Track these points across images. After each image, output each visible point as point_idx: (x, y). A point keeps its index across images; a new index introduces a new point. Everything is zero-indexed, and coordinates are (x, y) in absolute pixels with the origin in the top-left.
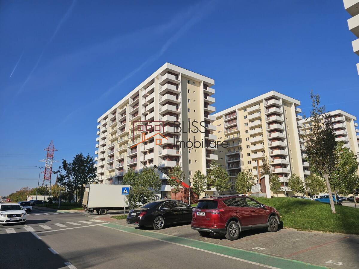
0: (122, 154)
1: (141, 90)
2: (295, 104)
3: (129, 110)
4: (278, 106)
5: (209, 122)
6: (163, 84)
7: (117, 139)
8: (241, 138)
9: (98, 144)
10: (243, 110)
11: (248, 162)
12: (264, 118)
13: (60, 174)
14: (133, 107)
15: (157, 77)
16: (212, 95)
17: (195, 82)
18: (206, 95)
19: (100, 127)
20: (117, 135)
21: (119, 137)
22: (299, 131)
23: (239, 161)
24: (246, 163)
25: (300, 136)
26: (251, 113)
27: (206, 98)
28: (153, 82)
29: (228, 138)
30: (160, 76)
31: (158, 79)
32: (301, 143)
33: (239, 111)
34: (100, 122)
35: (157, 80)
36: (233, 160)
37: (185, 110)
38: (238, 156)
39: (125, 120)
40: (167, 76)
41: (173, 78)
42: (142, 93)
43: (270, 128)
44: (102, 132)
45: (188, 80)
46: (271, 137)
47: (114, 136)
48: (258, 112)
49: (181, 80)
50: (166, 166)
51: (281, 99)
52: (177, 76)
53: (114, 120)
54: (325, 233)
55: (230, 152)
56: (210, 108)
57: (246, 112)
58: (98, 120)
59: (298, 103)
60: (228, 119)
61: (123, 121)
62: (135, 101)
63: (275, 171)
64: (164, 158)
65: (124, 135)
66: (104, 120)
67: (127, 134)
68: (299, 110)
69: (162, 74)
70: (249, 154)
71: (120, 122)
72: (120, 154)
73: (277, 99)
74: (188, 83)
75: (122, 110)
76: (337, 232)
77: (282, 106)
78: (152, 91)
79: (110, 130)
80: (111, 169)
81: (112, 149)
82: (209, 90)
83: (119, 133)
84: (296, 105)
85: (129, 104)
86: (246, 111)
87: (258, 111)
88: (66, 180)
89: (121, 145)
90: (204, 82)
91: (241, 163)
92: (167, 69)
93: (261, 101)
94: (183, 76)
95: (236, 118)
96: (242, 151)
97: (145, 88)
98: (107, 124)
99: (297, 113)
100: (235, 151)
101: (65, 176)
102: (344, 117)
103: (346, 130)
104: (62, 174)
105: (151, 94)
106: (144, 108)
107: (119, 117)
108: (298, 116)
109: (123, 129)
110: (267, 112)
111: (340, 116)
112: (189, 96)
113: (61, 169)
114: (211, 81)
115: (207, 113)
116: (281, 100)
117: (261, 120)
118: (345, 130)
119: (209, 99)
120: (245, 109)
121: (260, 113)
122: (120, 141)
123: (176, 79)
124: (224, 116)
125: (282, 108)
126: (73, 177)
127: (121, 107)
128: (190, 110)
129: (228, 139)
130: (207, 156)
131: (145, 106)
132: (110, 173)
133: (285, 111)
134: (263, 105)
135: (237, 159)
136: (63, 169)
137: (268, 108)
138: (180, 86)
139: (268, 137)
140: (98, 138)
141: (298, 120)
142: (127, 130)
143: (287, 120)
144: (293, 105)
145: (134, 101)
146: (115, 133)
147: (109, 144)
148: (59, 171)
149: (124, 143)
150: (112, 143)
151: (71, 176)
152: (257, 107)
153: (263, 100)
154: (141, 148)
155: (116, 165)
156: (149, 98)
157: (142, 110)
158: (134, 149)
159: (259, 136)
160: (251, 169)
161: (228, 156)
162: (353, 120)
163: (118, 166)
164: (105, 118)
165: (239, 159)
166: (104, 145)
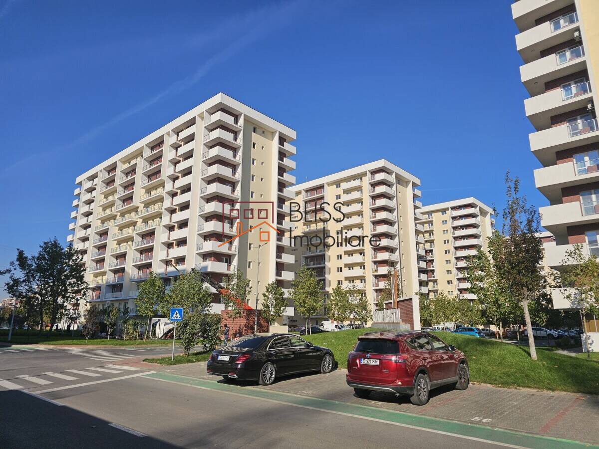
0: (122, 245)
1: (169, 135)
2: (413, 183)
3: (142, 167)
4: (389, 185)
5: (285, 200)
6: (211, 128)
7: (114, 217)
8: (329, 229)
9: (73, 223)
10: (335, 186)
11: (337, 269)
12: (367, 200)
13: (11, 277)
14: (151, 162)
15: (201, 116)
16: (291, 156)
17: (265, 132)
18: (282, 155)
19: (80, 193)
20: (114, 210)
21: (119, 214)
22: (416, 224)
23: (324, 267)
24: (334, 270)
25: (418, 232)
26: (347, 191)
27: (282, 160)
28: (192, 122)
29: (308, 228)
30: (206, 115)
31: (202, 118)
32: (418, 243)
33: (329, 186)
34: (80, 183)
35: (201, 120)
36: (314, 264)
37: (248, 177)
38: (322, 258)
39: (133, 184)
40: (218, 116)
41: (229, 120)
42: (171, 140)
43: (375, 217)
44: (83, 202)
45: (254, 127)
46: (376, 232)
47: (108, 212)
48: (358, 191)
49: (242, 126)
50: (209, 270)
51: (394, 173)
52: (236, 117)
53: (110, 182)
54: (542, 391)
55: (310, 251)
56: (287, 177)
57: (339, 189)
58: (78, 180)
59: (418, 181)
60: (310, 197)
61: (130, 185)
62: (155, 152)
63: (378, 286)
64: (205, 256)
65: (129, 212)
66: (90, 180)
67: (136, 209)
68: (418, 193)
69: (211, 111)
70: (340, 257)
71: (121, 186)
72: (119, 245)
73: (389, 173)
74: (254, 132)
75: (126, 166)
76: (560, 390)
77: (395, 185)
78: (191, 138)
79: (100, 200)
80: (98, 271)
81: (104, 234)
82: (287, 147)
83: (119, 207)
84: (415, 185)
85: (142, 156)
86: (340, 187)
87: (359, 189)
88: (23, 288)
89: (121, 228)
90: (280, 132)
91: (327, 270)
92: (221, 103)
93: (365, 174)
94: (247, 120)
95: (324, 197)
96: (329, 251)
97: (177, 131)
98: (95, 189)
99: (415, 196)
100: (318, 251)
101: (21, 280)
102: (478, 209)
103: (480, 228)
104: (14, 276)
105: (186, 143)
106: (173, 167)
107: (120, 179)
108: (416, 201)
109: (128, 199)
110: (373, 192)
111: (472, 207)
112: (254, 153)
113: (15, 267)
114: (291, 134)
115: (282, 186)
116: (394, 175)
117: (362, 204)
118: (478, 228)
119: (287, 162)
120: (338, 183)
121: (362, 192)
122: (120, 221)
123: (235, 123)
124: (303, 193)
125: (394, 187)
126: (38, 282)
127: (127, 160)
128: (254, 178)
129: (307, 230)
130: (279, 256)
131: (175, 163)
132: (96, 277)
133: (398, 193)
134: (367, 180)
135: (320, 264)
136: (18, 267)
137: (374, 185)
138: (241, 136)
139: (371, 231)
140: (75, 212)
141: (416, 207)
142: (135, 202)
143: (400, 207)
144: (411, 185)
145: (153, 153)
146: (112, 205)
147: (97, 226)
148: (9, 271)
149: (128, 225)
150: (103, 222)
151: (34, 280)
152: (357, 183)
153: (368, 172)
154: (162, 236)
155: (110, 263)
156: (181, 151)
157: (167, 170)
158: (147, 238)
159: (357, 229)
160: (342, 281)
161: (307, 258)
162: (489, 214)
163: (113, 265)
164: (92, 178)
165: (324, 263)
166: (86, 227)
